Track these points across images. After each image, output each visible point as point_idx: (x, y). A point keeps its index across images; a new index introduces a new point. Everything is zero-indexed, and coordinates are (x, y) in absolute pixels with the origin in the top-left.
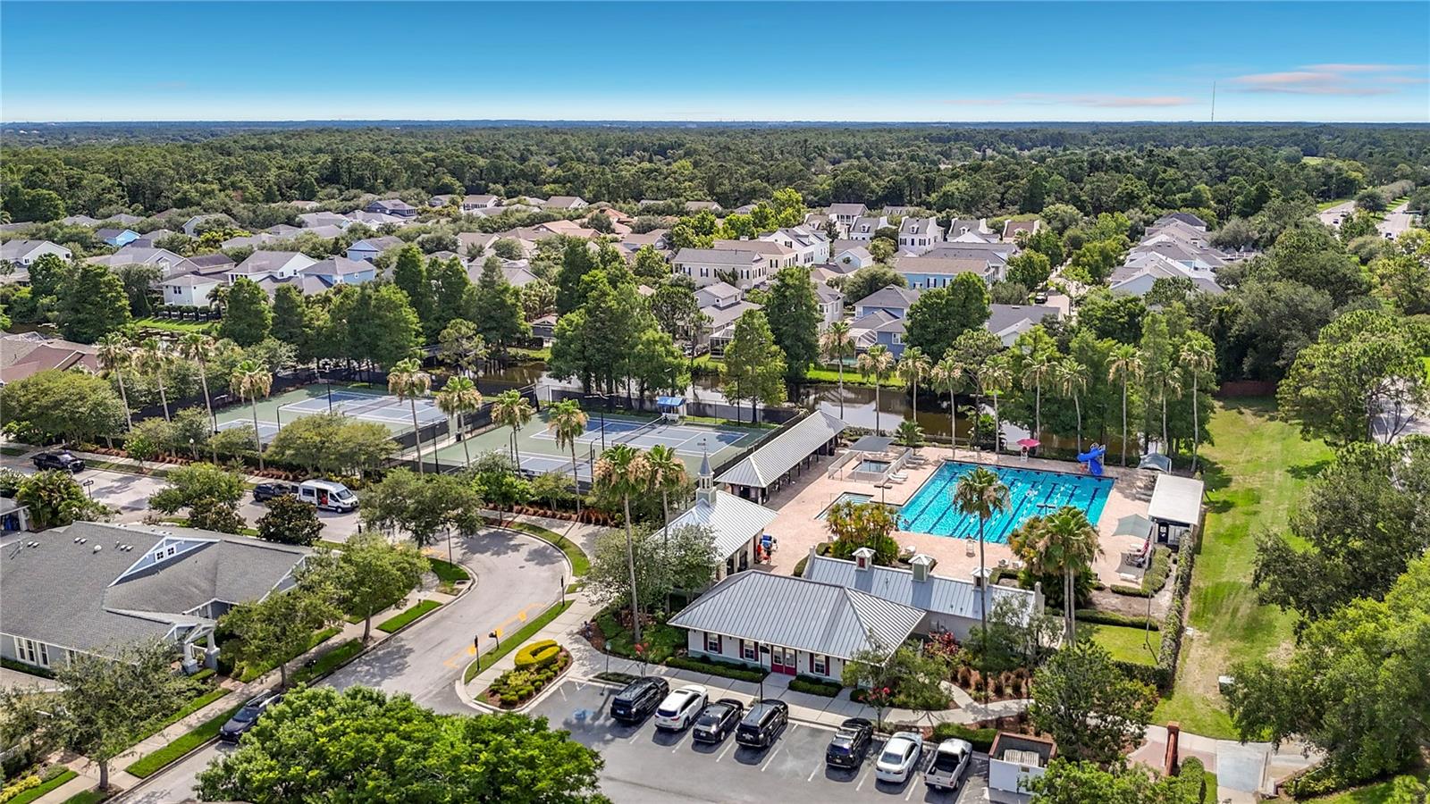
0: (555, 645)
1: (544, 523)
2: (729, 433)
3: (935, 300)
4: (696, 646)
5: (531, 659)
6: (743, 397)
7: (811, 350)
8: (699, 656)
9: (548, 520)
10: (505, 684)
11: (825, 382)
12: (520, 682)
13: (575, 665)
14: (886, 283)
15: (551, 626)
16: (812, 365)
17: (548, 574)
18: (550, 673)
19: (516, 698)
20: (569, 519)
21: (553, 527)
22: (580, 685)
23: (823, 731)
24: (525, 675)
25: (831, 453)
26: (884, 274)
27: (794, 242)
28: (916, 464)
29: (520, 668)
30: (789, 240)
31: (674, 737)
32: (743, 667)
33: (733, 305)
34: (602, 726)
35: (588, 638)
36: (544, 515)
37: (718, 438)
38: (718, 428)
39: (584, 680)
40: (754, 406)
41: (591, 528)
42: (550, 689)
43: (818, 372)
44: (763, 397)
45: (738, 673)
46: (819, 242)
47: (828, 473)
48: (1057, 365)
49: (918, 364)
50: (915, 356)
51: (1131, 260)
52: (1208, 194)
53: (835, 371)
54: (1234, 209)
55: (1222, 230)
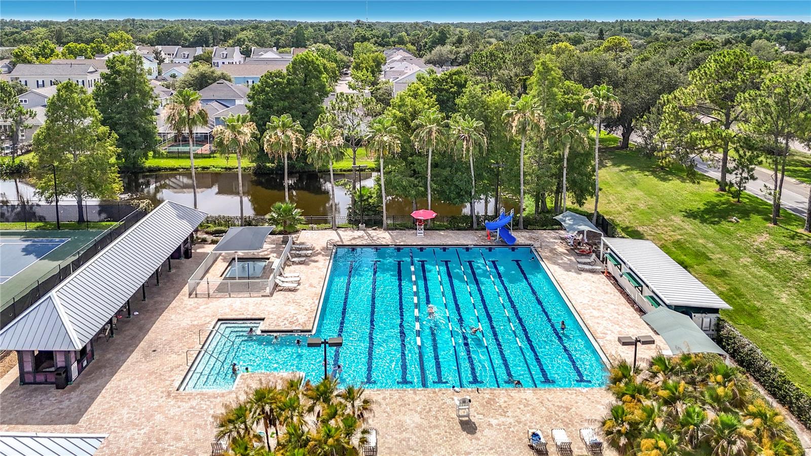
2: (41, 241)
3: (275, 79)
6: (64, 192)
7: (149, 139)
11: (166, 169)
14: (215, 80)
16: (151, 154)
25: (188, 255)
26: (213, 72)
28: (302, 255)
37: (24, 250)
38: (27, 235)
40: (80, 202)
43: (156, 160)
44: (89, 190)
46: (149, 62)
47: (186, 290)
48: (450, 122)
49: (289, 133)
50: (284, 125)
51: (391, 68)
52: (407, 39)
53: (175, 158)
54: (425, 46)
55: (431, 54)
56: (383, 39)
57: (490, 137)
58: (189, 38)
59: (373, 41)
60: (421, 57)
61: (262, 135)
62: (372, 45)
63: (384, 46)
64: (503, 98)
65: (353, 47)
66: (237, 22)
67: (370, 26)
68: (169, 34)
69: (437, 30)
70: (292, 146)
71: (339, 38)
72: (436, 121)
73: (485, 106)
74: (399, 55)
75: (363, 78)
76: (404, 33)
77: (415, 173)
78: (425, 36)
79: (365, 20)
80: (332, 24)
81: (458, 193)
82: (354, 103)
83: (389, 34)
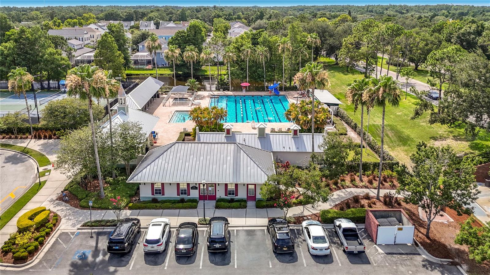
0: (44, 210)
1: (11, 142)
4: (146, 193)
5: (30, 223)
8: (151, 199)
9: (13, 140)
10: (14, 244)
12: (26, 241)
13: (63, 221)
15: (36, 198)
16: (127, 68)
17: (22, 168)
18: (47, 230)
19: (26, 254)
20: (27, 138)
21: (18, 143)
22: (73, 233)
23: (254, 230)
24: (28, 235)
25: (158, 97)
27: (99, 28)
28: (200, 97)
29: (22, 231)
30: (97, 27)
31: (161, 257)
32: (182, 201)
33: (80, 48)
34: (103, 261)
35: (66, 201)
36: (10, 138)
39: (74, 230)
41: (42, 141)
42: (50, 241)
45: (180, 205)
47: (162, 104)
48: (256, 48)
49: (194, 53)
50: (191, 50)
51: (233, 31)
52: (242, 16)
53: (137, 70)
54: (252, 20)
55: (255, 24)
56: (229, 16)
57: (271, 54)
58: (123, 16)
59: (223, 17)
60: (250, 26)
61: (182, 53)
62: (223, 20)
63: (229, 21)
64: (276, 39)
65: (213, 21)
66: (143, 7)
67: (222, 9)
68: (112, 14)
69: (259, 11)
70: (194, 57)
71: (205, 16)
72: (250, 47)
73: (269, 42)
74: (237, 25)
75: (219, 36)
76: (241, 13)
77: (242, 69)
78: (252, 15)
79: (218, 6)
80: (200, 8)
81: (259, 77)
82: (218, 41)
83: (232, 14)
